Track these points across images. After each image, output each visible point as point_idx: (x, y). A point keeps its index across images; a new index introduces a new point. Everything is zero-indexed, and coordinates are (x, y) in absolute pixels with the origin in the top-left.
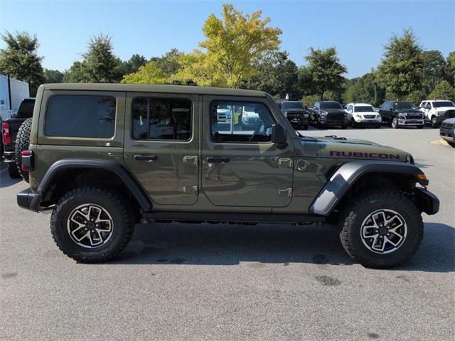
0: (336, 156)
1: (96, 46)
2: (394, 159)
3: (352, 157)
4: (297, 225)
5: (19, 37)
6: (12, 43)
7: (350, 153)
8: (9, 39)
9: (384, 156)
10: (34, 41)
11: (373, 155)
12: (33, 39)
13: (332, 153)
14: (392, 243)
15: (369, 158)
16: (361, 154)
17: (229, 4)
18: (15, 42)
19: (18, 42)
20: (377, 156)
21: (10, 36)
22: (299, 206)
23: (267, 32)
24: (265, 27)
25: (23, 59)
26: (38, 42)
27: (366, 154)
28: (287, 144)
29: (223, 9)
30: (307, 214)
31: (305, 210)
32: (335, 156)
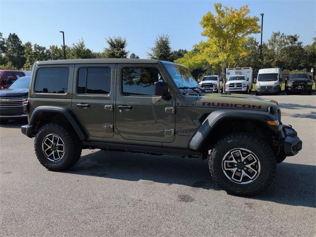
0: (208, 106)
1: (159, 42)
2: (256, 108)
3: (220, 106)
4: (187, 157)
5: (116, 40)
6: (112, 45)
7: (219, 104)
8: (110, 41)
9: (247, 106)
10: (124, 42)
11: (237, 106)
12: (124, 40)
13: (204, 104)
14: (249, 176)
15: (234, 107)
16: (228, 105)
17: (219, 3)
18: (114, 43)
19: (115, 43)
20: (241, 106)
21: (111, 40)
22: (179, 142)
23: (246, 21)
24: (245, 17)
25: (117, 53)
26: (127, 43)
27: (232, 105)
28: (171, 97)
29: (214, 7)
30: (186, 149)
31: (185, 146)
32: (206, 105)
